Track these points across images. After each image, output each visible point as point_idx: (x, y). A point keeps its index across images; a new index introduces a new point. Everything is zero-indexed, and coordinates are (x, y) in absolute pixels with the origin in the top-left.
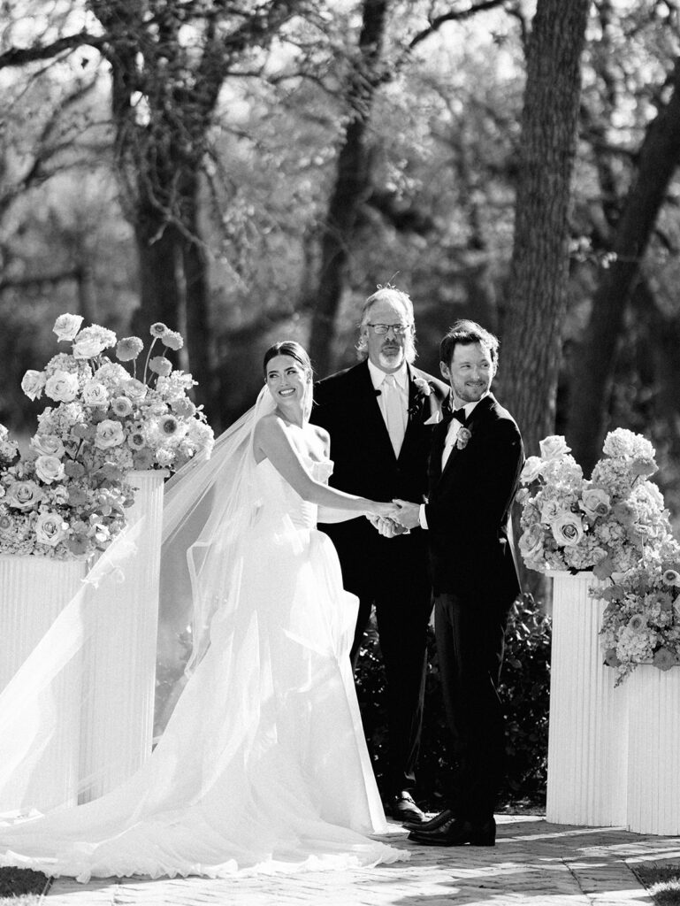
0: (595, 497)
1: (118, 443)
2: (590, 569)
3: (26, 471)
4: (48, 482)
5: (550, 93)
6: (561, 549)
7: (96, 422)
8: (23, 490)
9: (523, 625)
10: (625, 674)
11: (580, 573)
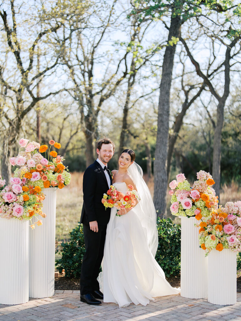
0: (195, 193)
1: (38, 179)
2: (194, 216)
3: (9, 190)
4: (17, 193)
5: (164, 99)
6: (184, 210)
7: (31, 172)
8: (9, 195)
9: (170, 229)
10: (209, 252)
11: (191, 217)
